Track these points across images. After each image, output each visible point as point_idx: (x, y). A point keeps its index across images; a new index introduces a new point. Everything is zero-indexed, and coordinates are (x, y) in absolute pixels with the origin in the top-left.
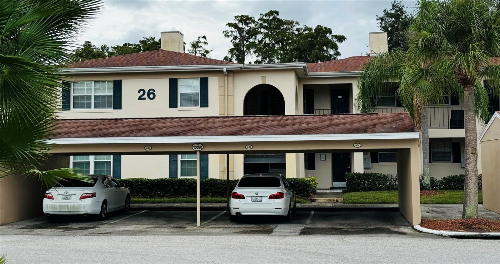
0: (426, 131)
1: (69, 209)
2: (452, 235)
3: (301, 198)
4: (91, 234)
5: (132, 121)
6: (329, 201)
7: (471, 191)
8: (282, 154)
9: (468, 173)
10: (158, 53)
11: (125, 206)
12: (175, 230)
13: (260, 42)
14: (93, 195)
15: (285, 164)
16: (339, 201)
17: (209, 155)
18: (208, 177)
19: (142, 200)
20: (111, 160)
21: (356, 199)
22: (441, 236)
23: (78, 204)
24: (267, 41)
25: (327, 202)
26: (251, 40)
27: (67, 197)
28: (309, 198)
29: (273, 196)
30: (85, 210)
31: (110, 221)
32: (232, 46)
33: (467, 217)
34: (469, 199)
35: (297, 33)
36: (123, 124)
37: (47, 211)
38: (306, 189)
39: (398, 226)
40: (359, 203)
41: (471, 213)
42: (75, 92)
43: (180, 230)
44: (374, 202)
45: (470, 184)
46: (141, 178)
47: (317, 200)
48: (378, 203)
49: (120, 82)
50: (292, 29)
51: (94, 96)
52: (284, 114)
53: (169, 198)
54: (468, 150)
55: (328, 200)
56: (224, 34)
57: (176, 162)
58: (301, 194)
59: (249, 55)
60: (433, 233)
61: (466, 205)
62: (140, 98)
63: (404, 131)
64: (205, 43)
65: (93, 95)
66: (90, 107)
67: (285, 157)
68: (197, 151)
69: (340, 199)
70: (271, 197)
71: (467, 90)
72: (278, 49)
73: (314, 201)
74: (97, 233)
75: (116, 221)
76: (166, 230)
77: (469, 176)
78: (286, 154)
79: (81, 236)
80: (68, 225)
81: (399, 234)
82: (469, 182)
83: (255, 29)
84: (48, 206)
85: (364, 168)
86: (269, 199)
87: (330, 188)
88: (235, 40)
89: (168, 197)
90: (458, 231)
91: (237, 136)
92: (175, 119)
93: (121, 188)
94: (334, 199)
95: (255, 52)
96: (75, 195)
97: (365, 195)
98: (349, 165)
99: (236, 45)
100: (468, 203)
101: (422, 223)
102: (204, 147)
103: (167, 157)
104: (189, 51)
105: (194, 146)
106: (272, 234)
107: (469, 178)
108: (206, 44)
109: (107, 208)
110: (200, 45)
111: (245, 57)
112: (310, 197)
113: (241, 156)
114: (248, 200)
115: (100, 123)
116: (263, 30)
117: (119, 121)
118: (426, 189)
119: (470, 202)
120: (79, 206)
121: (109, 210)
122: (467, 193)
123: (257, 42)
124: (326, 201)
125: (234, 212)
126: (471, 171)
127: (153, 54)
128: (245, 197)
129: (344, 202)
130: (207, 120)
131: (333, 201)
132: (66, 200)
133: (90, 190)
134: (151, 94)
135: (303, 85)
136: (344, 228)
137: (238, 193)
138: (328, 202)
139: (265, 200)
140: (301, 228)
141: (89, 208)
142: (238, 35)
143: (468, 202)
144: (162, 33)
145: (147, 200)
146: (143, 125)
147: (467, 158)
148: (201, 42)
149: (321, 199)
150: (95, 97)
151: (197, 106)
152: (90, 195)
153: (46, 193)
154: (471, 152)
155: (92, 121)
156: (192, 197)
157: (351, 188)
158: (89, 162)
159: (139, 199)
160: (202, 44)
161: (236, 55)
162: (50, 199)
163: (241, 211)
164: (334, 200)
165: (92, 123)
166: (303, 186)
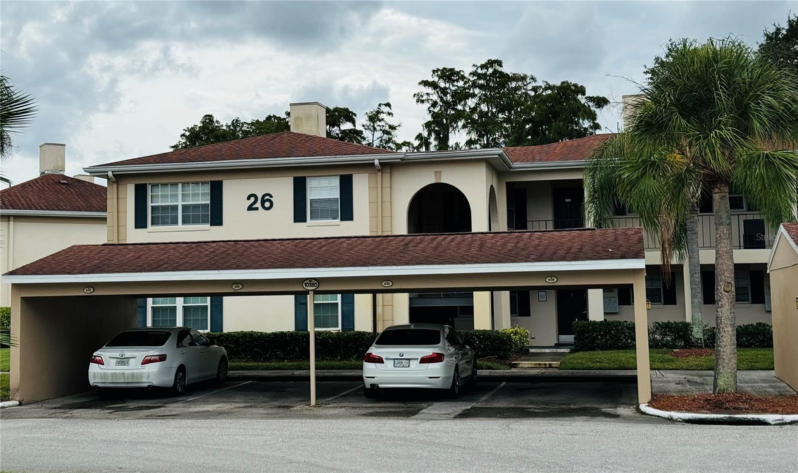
0: (696, 253)
1: (126, 379)
2: (687, 418)
3: (494, 361)
4: (147, 416)
5: (221, 246)
6: (538, 366)
7: (725, 350)
8: (468, 293)
9: (719, 322)
10: (281, 137)
11: (218, 375)
12: (274, 411)
13: (473, 110)
14: (162, 358)
15: (472, 307)
16: (552, 366)
17: (355, 295)
18: (353, 329)
19: (250, 364)
20: (209, 304)
21: (580, 362)
22: (671, 420)
23: (138, 371)
24: (484, 107)
25: (535, 367)
26: (460, 107)
27: (123, 361)
28: (507, 362)
29: (427, 358)
30: (149, 381)
31: (187, 398)
32: (429, 118)
33: (719, 390)
34: (722, 362)
35: (532, 93)
36: (207, 250)
37: (94, 383)
38: (502, 347)
39: (617, 404)
40: (583, 369)
41: (726, 384)
42: (154, 200)
43: (281, 410)
44: (607, 368)
45: (723, 338)
46: (250, 331)
47: (519, 364)
48: (613, 369)
49: (221, 183)
50: (525, 87)
51: (182, 205)
52: (471, 231)
53: (291, 362)
54: (720, 285)
55: (536, 364)
56: (416, 99)
57: (305, 306)
58: (495, 355)
59: (456, 132)
60: (660, 415)
61: (717, 372)
62: (250, 208)
63: (623, 257)
64: (389, 114)
65: (180, 204)
66: (176, 223)
67: (473, 297)
68: (309, 290)
69: (555, 363)
70: (424, 361)
71: (718, 193)
72: (502, 122)
73: (514, 366)
74: (158, 415)
75: (198, 397)
76: (261, 411)
77: (721, 326)
78: (475, 293)
79: (132, 419)
80: (125, 403)
81: (606, 417)
82: (722, 337)
83: (465, 89)
84: (96, 374)
85: (605, 313)
86: (420, 362)
87: (554, 345)
88: (434, 108)
89: (291, 360)
90: (697, 413)
91: (367, 267)
92: (285, 242)
93: (211, 346)
94: (546, 362)
95: (464, 126)
96: (135, 357)
97: (594, 356)
98: (585, 309)
99: (435, 116)
100: (720, 369)
101: (652, 399)
102: (320, 284)
103: (292, 298)
104: (363, 126)
105: (305, 284)
106: (416, 416)
107: (721, 329)
108: (391, 116)
109: (185, 377)
110: (381, 116)
111: (450, 134)
112: (509, 360)
113: (406, 296)
114: (389, 364)
115: (174, 249)
116: (477, 91)
117: (203, 245)
118: (695, 346)
119: (724, 367)
120: (140, 375)
121: (189, 380)
122: (718, 353)
123: (467, 109)
124: (533, 366)
125: (368, 383)
126: (724, 318)
127: (274, 138)
128: (384, 360)
129: (560, 368)
130: (333, 242)
131: (544, 366)
132: (121, 365)
133: (158, 350)
134: (267, 202)
135: (507, 183)
136: (530, 408)
137: (373, 354)
138: (537, 368)
139: (414, 364)
140: (464, 408)
141: (155, 378)
142: (439, 101)
143: (721, 366)
144: (291, 105)
145: (259, 364)
146: (235, 251)
147: (719, 298)
148: (382, 112)
149: (525, 363)
150: (184, 207)
151: (336, 219)
152: (157, 358)
153: (94, 355)
154: (724, 289)
155: (162, 246)
156: (327, 359)
157: (581, 345)
158: (176, 307)
159: (247, 364)
160: (385, 114)
161: (435, 131)
162: (98, 363)
163: (380, 382)
164: (545, 364)
165: (163, 250)
166: (497, 342)
